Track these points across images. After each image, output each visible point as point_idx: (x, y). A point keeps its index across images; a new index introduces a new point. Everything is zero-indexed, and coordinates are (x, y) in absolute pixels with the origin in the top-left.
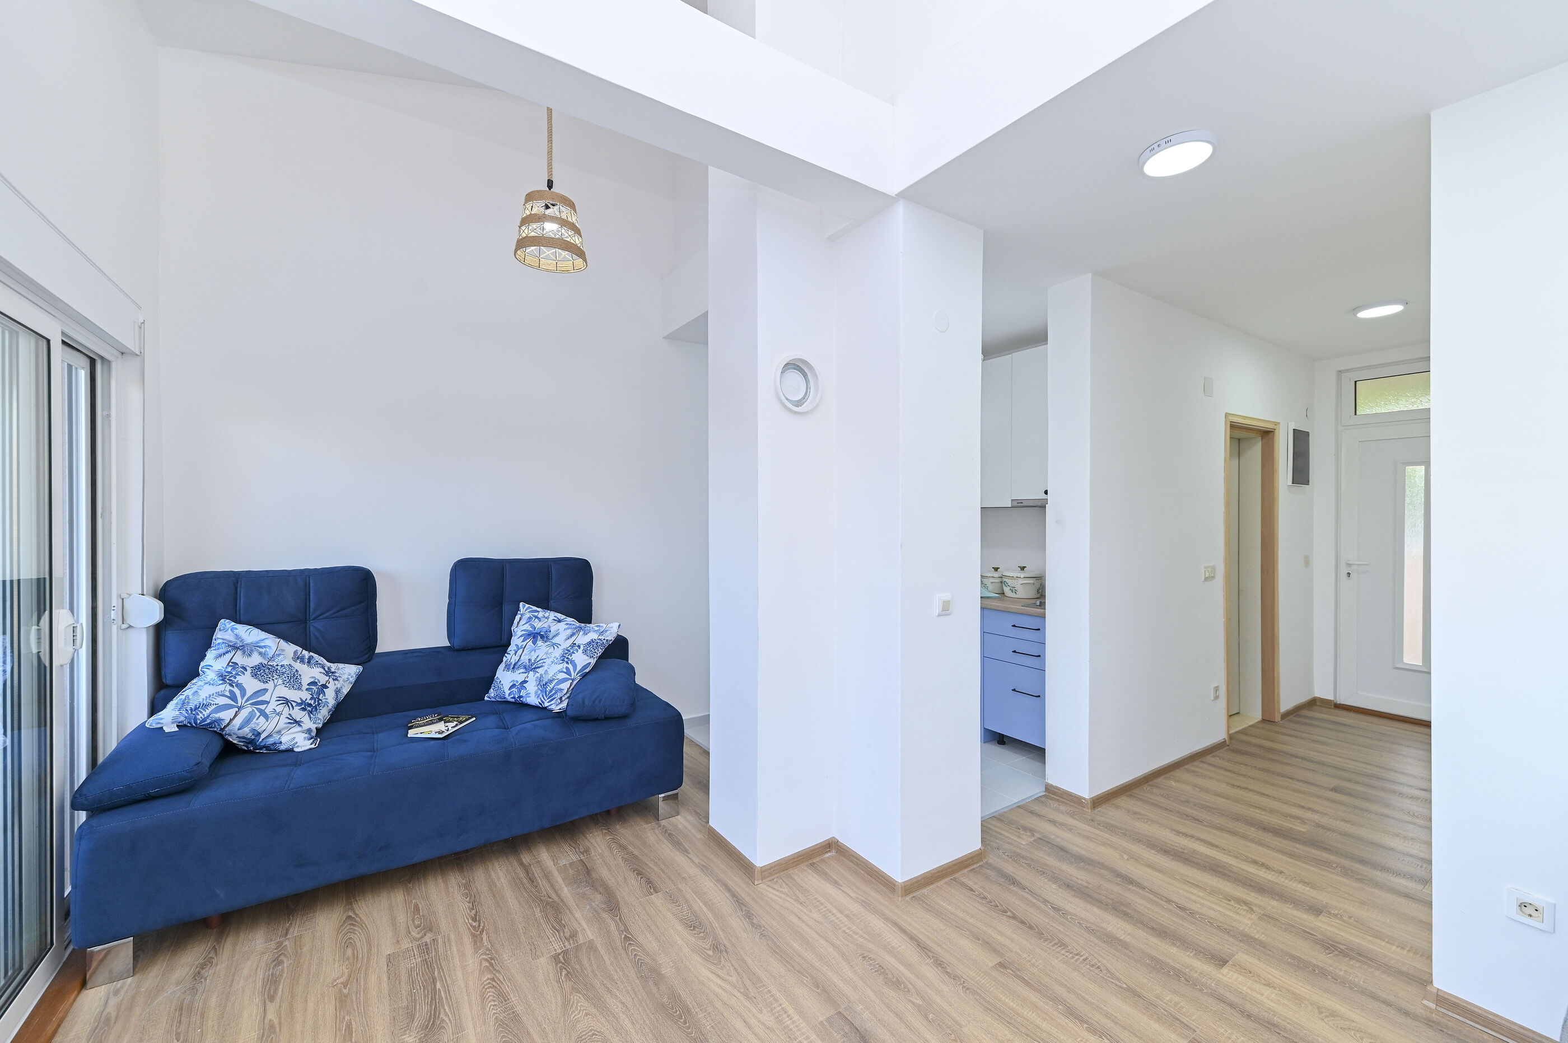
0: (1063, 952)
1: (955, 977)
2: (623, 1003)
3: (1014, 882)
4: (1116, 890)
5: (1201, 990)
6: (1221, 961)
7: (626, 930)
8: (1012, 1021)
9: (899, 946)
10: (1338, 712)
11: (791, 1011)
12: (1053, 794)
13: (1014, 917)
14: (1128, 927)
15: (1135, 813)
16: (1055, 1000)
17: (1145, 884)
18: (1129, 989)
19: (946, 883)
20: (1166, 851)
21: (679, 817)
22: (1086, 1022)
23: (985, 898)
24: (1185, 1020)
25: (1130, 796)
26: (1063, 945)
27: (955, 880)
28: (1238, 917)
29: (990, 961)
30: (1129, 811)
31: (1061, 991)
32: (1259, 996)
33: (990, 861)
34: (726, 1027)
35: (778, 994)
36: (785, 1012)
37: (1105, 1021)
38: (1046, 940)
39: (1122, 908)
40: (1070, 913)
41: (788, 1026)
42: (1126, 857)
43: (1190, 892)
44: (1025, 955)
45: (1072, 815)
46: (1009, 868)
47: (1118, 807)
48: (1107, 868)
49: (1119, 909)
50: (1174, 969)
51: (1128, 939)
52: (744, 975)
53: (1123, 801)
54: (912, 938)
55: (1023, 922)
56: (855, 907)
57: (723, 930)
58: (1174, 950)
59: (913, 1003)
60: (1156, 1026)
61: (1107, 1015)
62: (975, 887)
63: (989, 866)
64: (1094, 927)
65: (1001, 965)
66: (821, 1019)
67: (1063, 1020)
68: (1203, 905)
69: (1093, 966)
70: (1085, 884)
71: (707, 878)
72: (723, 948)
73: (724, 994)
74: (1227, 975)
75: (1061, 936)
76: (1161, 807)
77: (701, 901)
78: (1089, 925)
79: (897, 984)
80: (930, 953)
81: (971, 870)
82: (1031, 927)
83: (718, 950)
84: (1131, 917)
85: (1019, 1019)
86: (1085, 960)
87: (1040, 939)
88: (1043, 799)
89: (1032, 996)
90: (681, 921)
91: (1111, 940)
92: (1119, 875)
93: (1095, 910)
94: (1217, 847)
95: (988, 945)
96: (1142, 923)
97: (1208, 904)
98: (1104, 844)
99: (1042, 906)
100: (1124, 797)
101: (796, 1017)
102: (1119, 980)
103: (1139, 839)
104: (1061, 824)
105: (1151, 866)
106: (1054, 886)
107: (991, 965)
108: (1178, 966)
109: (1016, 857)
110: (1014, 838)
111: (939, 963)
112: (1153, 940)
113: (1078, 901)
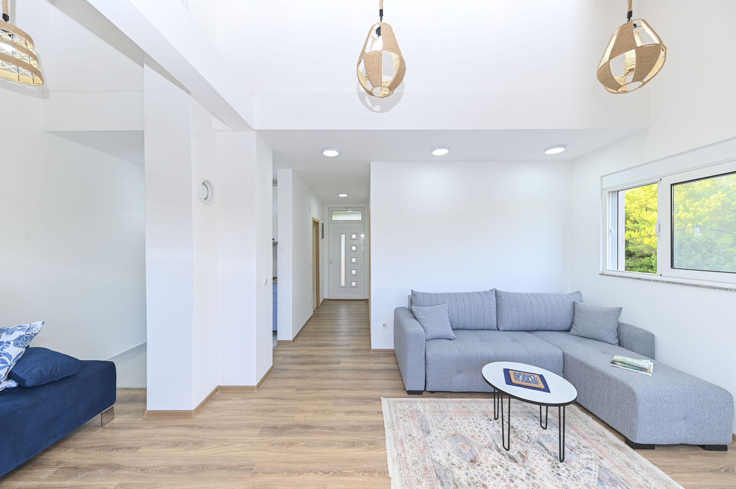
0: (309, 378)
1: (288, 399)
2: (169, 485)
3: (286, 370)
4: (311, 359)
5: (339, 370)
6: (339, 363)
7: (137, 468)
8: (309, 399)
9: (266, 402)
10: (329, 301)
11: (246, 438)
12: (280, 343)
13: (292, 378)
14: (319, 366)
15: (303, 340)
16: (315, 389)
17: (316, 355)
18: (327, 378)
19: (267, 380)
20: (315, 346)
21: (115, 419)
22: (324, 389)
23: (281, 378)
24: (339, 377)
25: (300, 336)
26: (308, 377)
27: (269, 378)
28: (337, 353)
29: (294, 391)
30: (302, 340)
31: (315, 387)
32: (348, 366)
33: (275, 368)
34: (226, 458)
35: (237, 438)
36: (244, 440)
37: (327, 386)
38: (303, 378)
39: (315, 362)
40: (305, 370)
41: (249, 442)
42: (308, 351)
43: (326, 352)
44: (301, 384)
45: (288, 347)
46: (282, 367)
47: (298, 340)
48: (306, 355)
49: (314, 363)
50: (332, 369)
51: (320, 368)
52: (218, 442)
53: (298, 338)
54: (268, 398)
55: (295, 378)
56: (243, 402)
57: (194, 438)
58: (330, 365)
59: (281, 411)
60: (336, 381)
61: (326, 385)
62: (276, 376)
63: (276, 369)
64: (312, 370)
65: (297, 390)
66: (258, 433)
67: (319, 392)
68: (330, 354)
69: (317, 378)
70: (304, 362)
71: (165, 429)
72: (199, 442)
73: (215, 451)
74: (342, 365)
75: (306, 375)
76: (308, 336)
77: (171, 437)
78: (311, 370)
79: (273, 410)
80: (277, 398)
81: (272, 373)
82: (298, 378)
83: (198, 444)
84: (318, 363)
85: (310, 398)
86: (315, 377)
87: (302, 379)
88: (278, 346)
89: (309, 391)
90: (167, 447)
91: (317, 370)
92: (310, 356)
93: (310, 366)
94: (325, 340)
95: (290, 387)
96: (321, 363)
97: (330, 353)
98: (301, 350)
99: (297, 372)
100: (298, 337)
101: (250, 438)
102: (324, 377)
103: (309, 345)
104: (288, 350)
105: (314, 350)
106: (297, 366)
107: (295, 391)
108: (333, 368)
109: (281, 364)
110: (278, 359)
111: (281, 399)
112: (325, 366)
113: (304, 366)
